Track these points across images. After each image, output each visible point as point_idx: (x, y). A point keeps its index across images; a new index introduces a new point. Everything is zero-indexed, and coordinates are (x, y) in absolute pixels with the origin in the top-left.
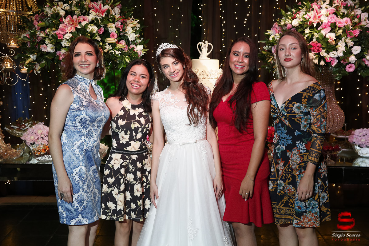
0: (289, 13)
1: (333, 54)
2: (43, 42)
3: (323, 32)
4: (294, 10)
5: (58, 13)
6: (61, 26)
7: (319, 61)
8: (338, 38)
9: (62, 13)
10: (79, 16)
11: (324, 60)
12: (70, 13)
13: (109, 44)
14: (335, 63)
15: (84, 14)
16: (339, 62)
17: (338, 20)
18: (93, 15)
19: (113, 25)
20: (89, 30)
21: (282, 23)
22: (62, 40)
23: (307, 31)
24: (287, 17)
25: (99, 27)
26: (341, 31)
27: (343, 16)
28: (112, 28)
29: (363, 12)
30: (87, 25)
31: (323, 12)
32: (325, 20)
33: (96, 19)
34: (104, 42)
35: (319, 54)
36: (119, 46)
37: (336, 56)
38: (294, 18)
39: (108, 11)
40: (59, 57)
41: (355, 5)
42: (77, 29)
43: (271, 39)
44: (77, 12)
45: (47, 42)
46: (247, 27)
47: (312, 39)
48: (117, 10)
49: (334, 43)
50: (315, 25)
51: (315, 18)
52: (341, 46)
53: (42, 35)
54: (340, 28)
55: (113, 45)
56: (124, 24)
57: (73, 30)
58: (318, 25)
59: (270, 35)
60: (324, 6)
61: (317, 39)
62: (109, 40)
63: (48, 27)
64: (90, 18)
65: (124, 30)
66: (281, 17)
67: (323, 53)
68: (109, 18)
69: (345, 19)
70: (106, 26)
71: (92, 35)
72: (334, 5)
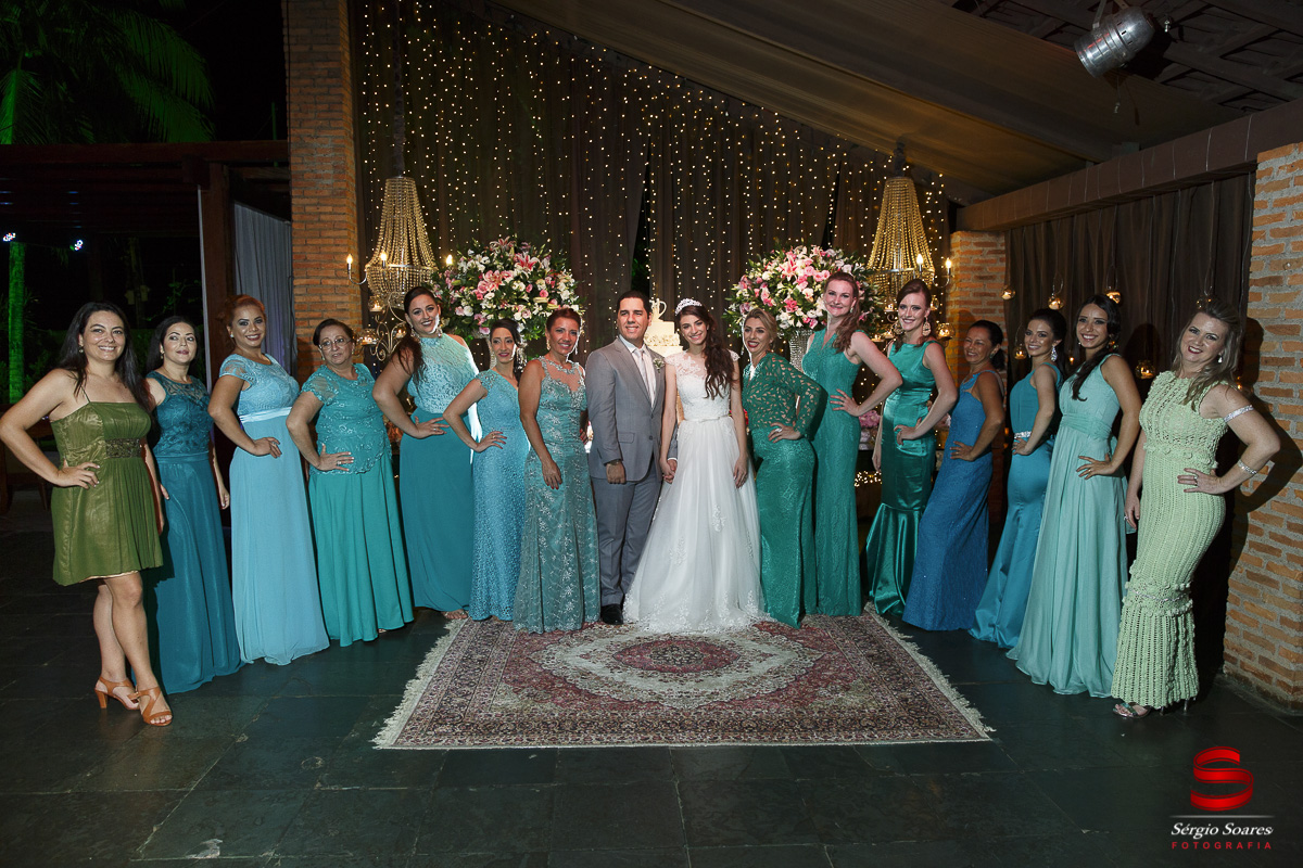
0: (759, 264)
1: (811, 314)
2: (458, 303)
3: (799, 288)
4: (765, 261)
5: (476, 269)
6: (480, 284)
7: (795, 322)
8: (817, 294)
9: (482, 268)
10: (501, 271)
11: (802, 321)
12: (490, 268)
13: (539, 304)
14: (815, 325)
15: (507, 269)
16: (819, 323)
17: (815, 273)
18: (518, 270)
19: (543, 282)
20: (514, 288)
21: (751, 277)
22: (482, 301)
23: (780, 286)
24: (756, 268)
25: (526, 283)
26: (819, 286)
27: (822, 268)
28: (542, 285)
29: (845, 263)
30: (512, 282)
31: (799, 263)
32: (801, 273)
33: (523, 274)
34: (533, 303)
35: (794, 313)
36: (550, 306)
37: (814, 316)
38: (764, 270)
39: (537, 265)
40: (477, 321)
41: (838, 254)
42: (500, 287)
43: (738, 294)
44: (500, 265)
45: (463, 304)
46: (711, 279)
47: (786, 296)
48: (546, 262)
49: (812, 300)
50: (789, 279)
51: (789, 270)
52: (820, 304)
53: (457, 295)
54: (818, 283)
55: (544, 305)
56: (556, 280)
57: (496, 288)
58: (793, 279)
59: (737, 291)
60: (800, 256)
61: (792, 295)
62: (539, 299)
63: (465, 286)
64: (515, 273)
65: (556, 286)
66: (750, 268)
67: (799, 312)
68: (538, 273)
69: (824, 271)
70: (534, 283)
71: (519, 293)
72: (811, 255)
